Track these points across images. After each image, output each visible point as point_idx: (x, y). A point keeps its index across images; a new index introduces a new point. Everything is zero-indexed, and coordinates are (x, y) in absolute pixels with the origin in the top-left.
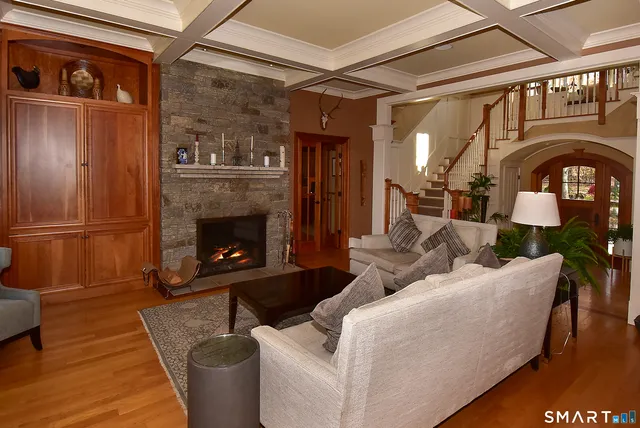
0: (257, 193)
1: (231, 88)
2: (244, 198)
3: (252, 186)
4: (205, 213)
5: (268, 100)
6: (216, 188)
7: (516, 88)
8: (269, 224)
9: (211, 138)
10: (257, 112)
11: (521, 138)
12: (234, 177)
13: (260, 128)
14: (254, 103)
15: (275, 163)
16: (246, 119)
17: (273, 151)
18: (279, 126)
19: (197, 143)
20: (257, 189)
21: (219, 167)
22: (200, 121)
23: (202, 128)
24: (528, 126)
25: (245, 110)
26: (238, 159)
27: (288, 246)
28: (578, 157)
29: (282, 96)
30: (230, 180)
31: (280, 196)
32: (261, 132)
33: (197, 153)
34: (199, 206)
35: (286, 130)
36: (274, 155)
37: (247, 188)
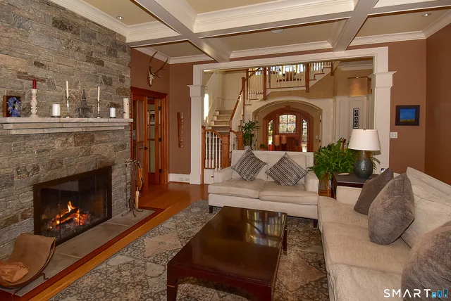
0: (102, 146)
1: (75, 33)
2: (88, 153)
3: (97, 138)
4: (44, 176)
5: (112, 52)
6: (57, 144)
7: (261, 69)
8: (114, 174)
9: (51, 85)
10: (101, 63)
11: (265, 99)
12: (80, 130)
13: (105, 79)
14: (100, 53)
15: (120, 114)
16: (91, 67)
17: (117, 103)
18: (122, 80)
19: (34, 91)
20: (102, 142)
21: (63, 120)
22: (37, 64)
23: (40, 73)
24: (268, 92)
25: (89, 59)
26: (84, 110)
27: (138, 193)
28: (287, 109)
29: (124, 51)
30: (76, 134)
31: (123, 146)
32: (106, 83)
33: (34, 103)
34: (36, 169)
35: (128, 84)
36: (118, 106)
37: (92, 140)
